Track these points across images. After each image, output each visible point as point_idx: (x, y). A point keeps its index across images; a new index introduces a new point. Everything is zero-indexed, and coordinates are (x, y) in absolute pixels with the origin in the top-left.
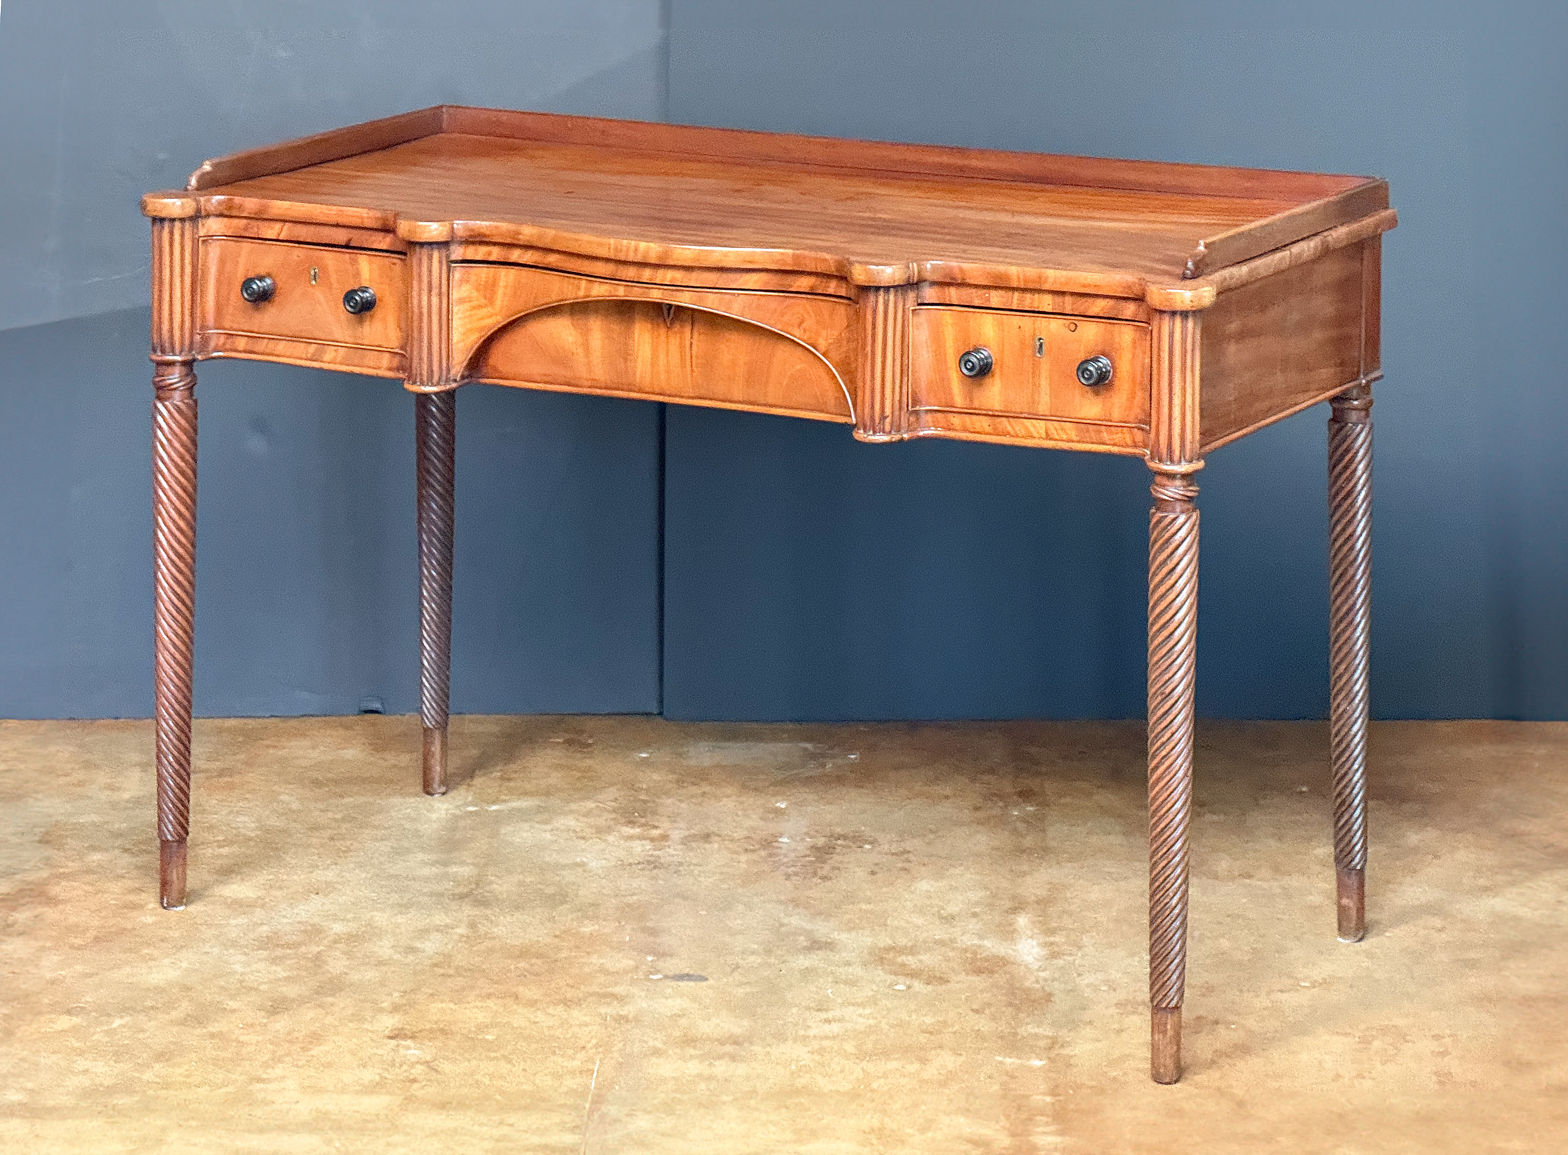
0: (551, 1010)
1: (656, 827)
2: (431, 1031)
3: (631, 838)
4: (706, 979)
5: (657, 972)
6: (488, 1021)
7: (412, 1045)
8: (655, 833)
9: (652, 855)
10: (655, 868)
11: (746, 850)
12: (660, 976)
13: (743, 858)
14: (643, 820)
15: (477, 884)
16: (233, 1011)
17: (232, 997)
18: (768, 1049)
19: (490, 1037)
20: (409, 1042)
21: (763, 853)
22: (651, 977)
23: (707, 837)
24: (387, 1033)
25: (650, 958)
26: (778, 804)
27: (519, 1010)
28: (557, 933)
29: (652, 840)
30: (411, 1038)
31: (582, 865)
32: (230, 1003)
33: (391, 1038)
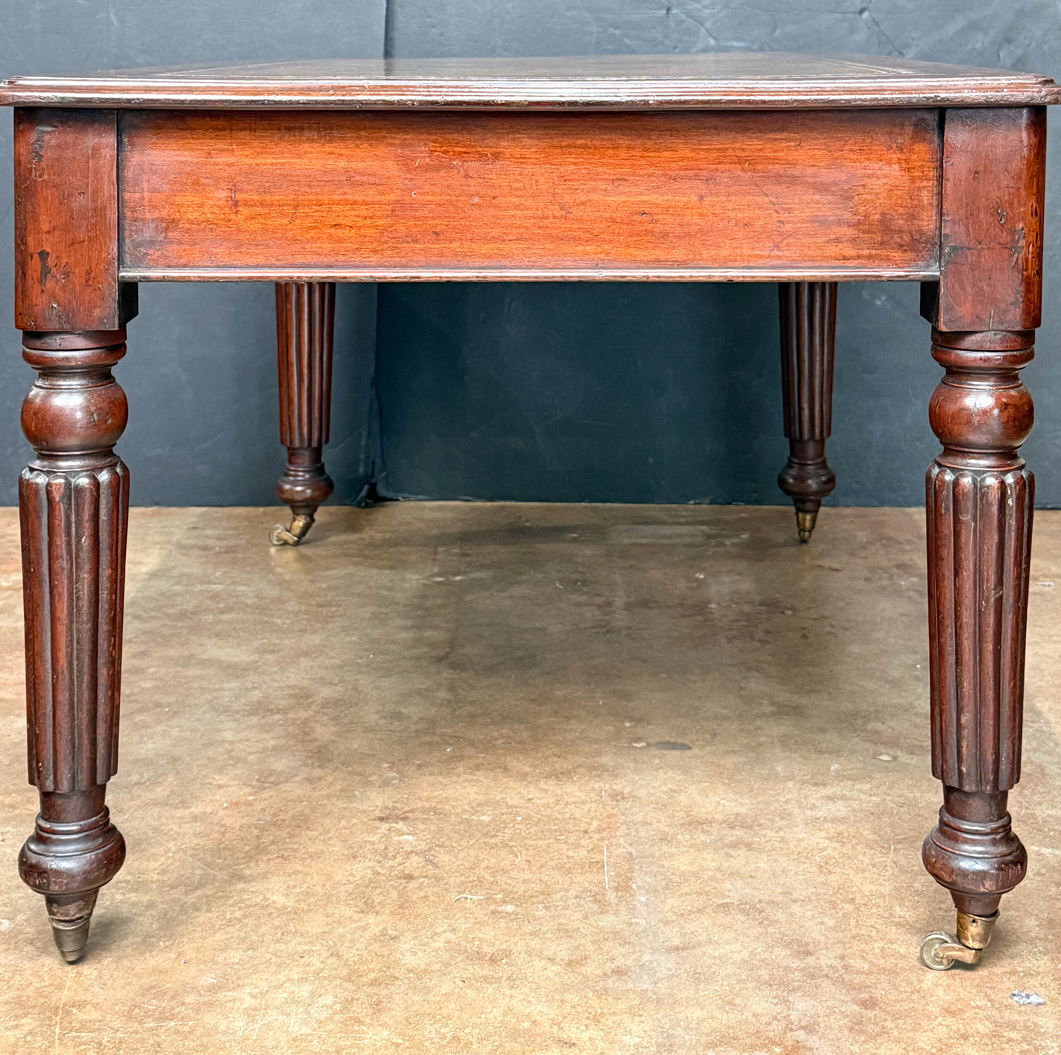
0: (542, 784)
1: (599, 595)
2: (424, 811)
3: (578, 605)
4: (690, 748)
5: (638, 740)
6: (481, 798)
7: (405, 829)
8: (599, 600)
9: (602, 620)
10: (608, 632)
11: (684, 616)
12: (643, 744)
13: (685, 622)
14: (586, 589)
15: (452, 647)
16: (220, 787)
17: (221, 770)
18: (781, 834)
19: (485, 818)
20: (400, 825)
21: (700, 618)
22: (635, 745)
23: (645, 604)
24: (378, 813)
25: (628, 725)
26: (697, 575)
27: (511, 784)
28: (533, 697)
29: (599, 607)
30: (404, 819)
31: (542, 629)
32: (216, 777)
33: (381, 819)
